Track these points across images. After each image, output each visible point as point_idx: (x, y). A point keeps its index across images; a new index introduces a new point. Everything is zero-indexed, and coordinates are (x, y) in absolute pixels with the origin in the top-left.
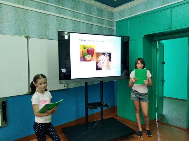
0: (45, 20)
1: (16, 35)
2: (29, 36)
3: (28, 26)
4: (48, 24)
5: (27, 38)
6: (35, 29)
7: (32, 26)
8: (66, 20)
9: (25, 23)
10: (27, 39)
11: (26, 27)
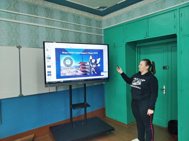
1: (9, 45)
2: (21, 46)
3: (19, 37)
4: (38, 35)
6: (26, 40)
7: (23, 37)
8: (55, 30)
9: (17, 34)
10: (18, 49)
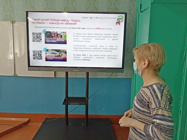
0: (31, 2)
1: (4, 21)
2: (15, 21)
3: (13, 11)
4: (33, 6)
5: (13, 22)
6: (20, 13)
7: (17, 10)
9: (11, 8)
10: (12, 24)
11: (12, 12)
